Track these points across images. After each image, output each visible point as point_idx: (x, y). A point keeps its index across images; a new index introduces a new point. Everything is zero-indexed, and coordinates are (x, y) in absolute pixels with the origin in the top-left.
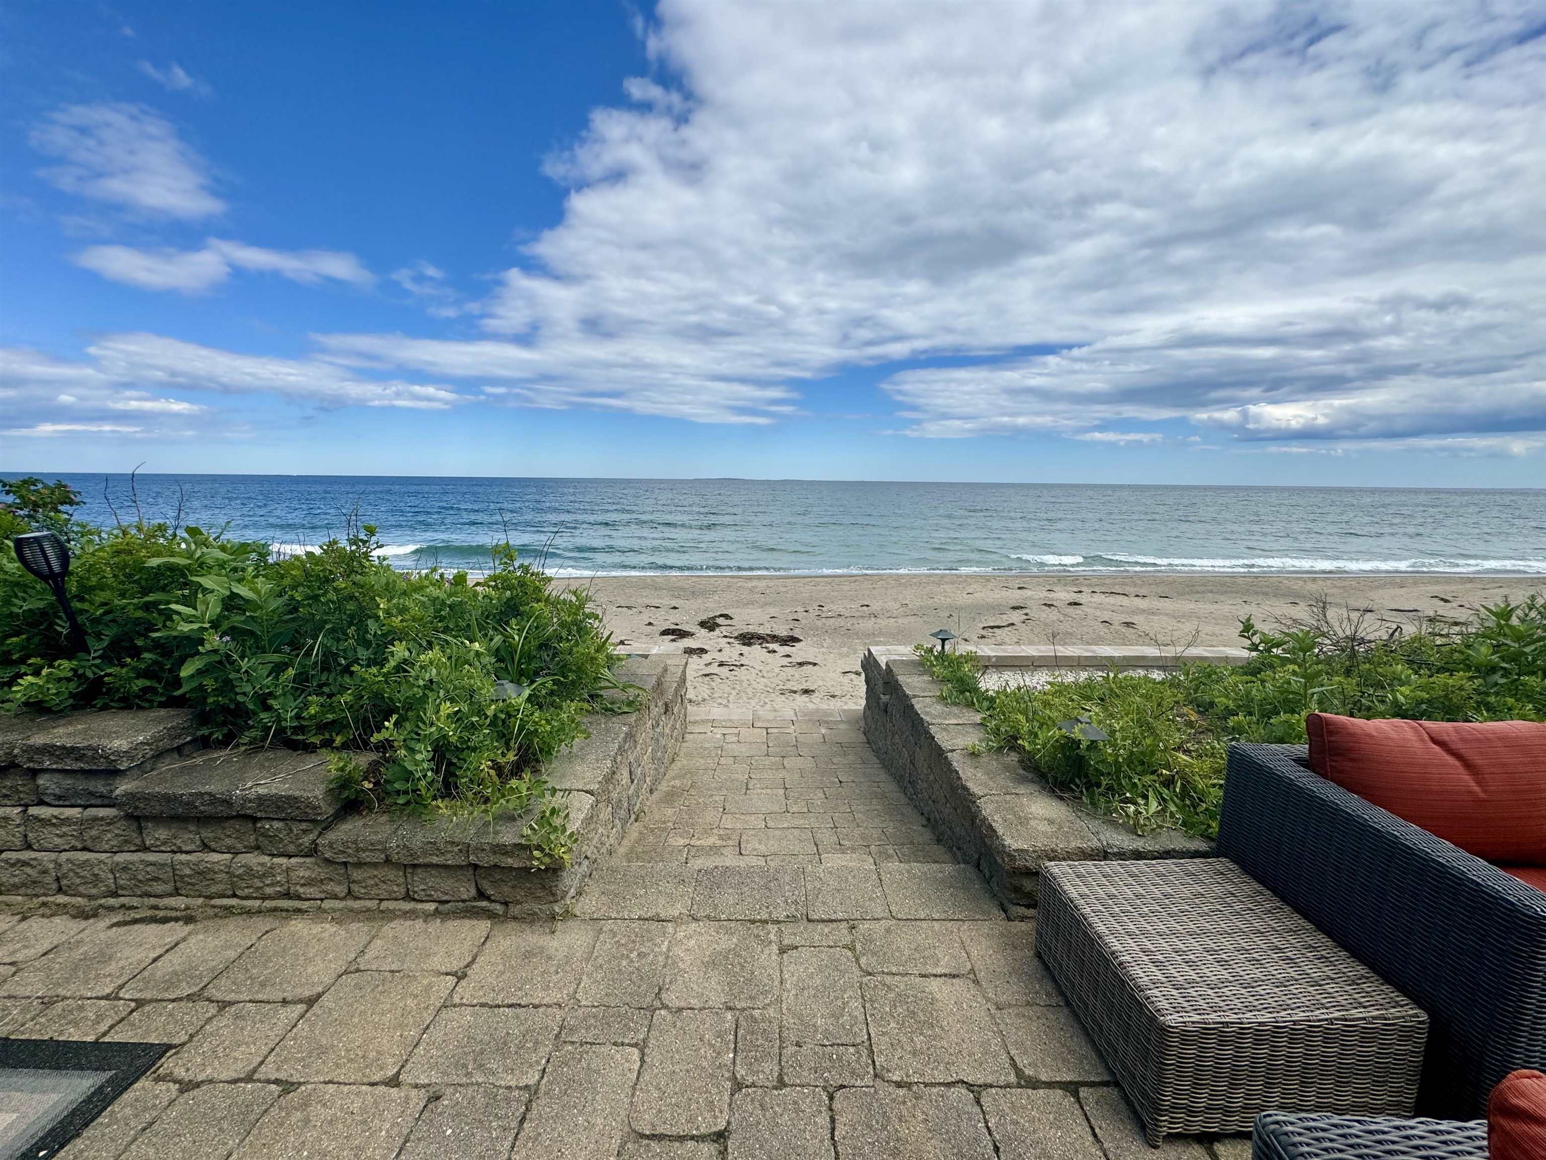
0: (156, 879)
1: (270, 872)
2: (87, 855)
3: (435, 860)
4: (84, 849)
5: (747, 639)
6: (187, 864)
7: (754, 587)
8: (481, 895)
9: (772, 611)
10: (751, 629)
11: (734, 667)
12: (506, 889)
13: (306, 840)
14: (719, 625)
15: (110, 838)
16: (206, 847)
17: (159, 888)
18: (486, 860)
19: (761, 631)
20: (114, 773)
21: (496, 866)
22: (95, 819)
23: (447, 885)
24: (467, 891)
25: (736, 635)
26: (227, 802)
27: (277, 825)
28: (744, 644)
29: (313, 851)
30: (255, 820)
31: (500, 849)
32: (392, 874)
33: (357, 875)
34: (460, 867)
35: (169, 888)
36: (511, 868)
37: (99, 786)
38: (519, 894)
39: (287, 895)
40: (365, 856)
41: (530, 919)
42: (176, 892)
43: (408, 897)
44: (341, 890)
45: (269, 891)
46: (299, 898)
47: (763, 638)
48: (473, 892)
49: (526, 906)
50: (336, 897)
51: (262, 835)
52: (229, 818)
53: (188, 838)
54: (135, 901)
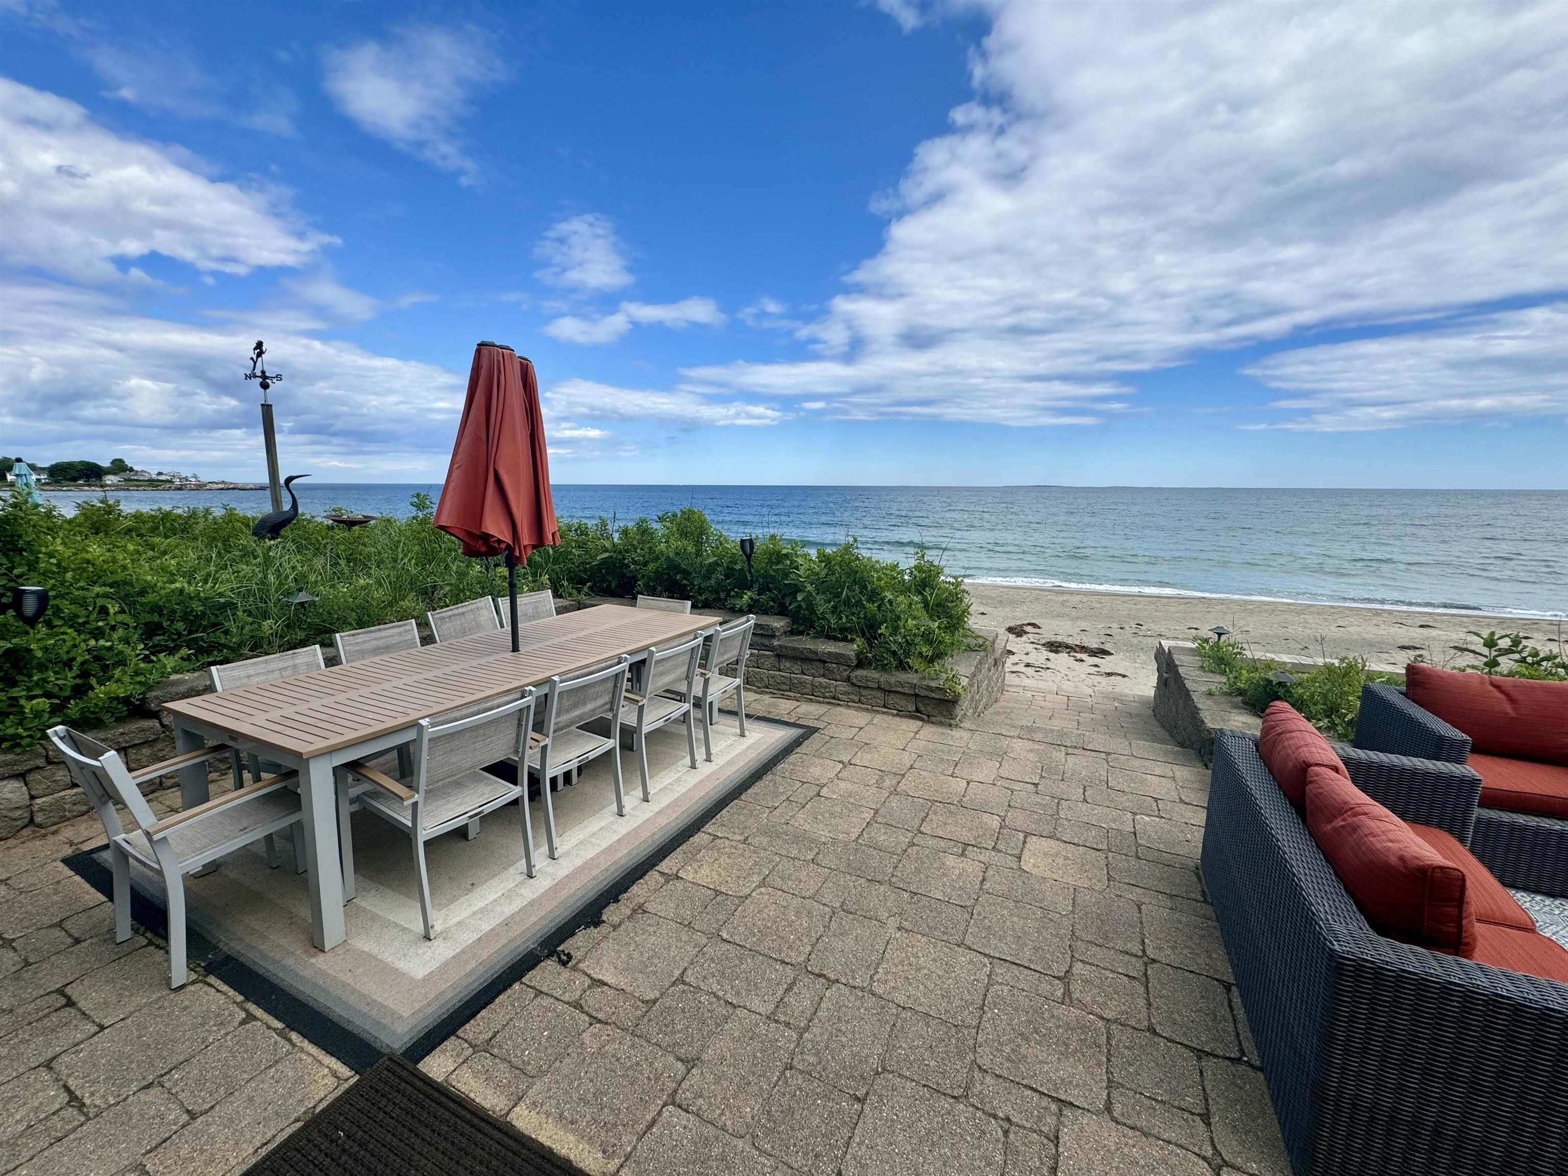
0: (784, 683)
1: (829, 686)
2: (758, 670)
3: (899, 689)
4: (758, 667)
5: (1054, 647)
6: (796, 678)
7: (1065, 601)
8: (918, 711)
9: (1084, 625)
10: (1059, 639)
11: (1039, 669)
12: (929, 709)
13: (845, 674)
14: (1026, 633)
15: (768, 664)
16: (803, 673)
17: (784, 687)
18: (923, 693)
19: (1070, 641)
20: (773, 636)
21: (927, 697)
22: (764, 655)
23: (902, 702)
24: (911, 707)
25: (1044, 642)
26: (816, 653)
27: (834, 665)
28: (1051, 651)
29: (848, 679)
30: (824, 662)
31: (930, 689)
32: (879, 694)
33: (864, 692)
34: (909, 695)
35: (788, 688)
36: (934, 698)
37: (766, 642)
38: (935, 712)
39: (834, 698)
40: (870, 684)
41: (941, 724)
42: (790, 690)
43: (884, 706)
44: (856, 698)
45: (827, 694)
46: (839, 700)
47: (1072, 648)
48: (914, 708)
49: (938, 719)
50: (854, 702)
51: (828, 670)
52: (816, 660)
53: (796, 668)
54: (775, 691)
